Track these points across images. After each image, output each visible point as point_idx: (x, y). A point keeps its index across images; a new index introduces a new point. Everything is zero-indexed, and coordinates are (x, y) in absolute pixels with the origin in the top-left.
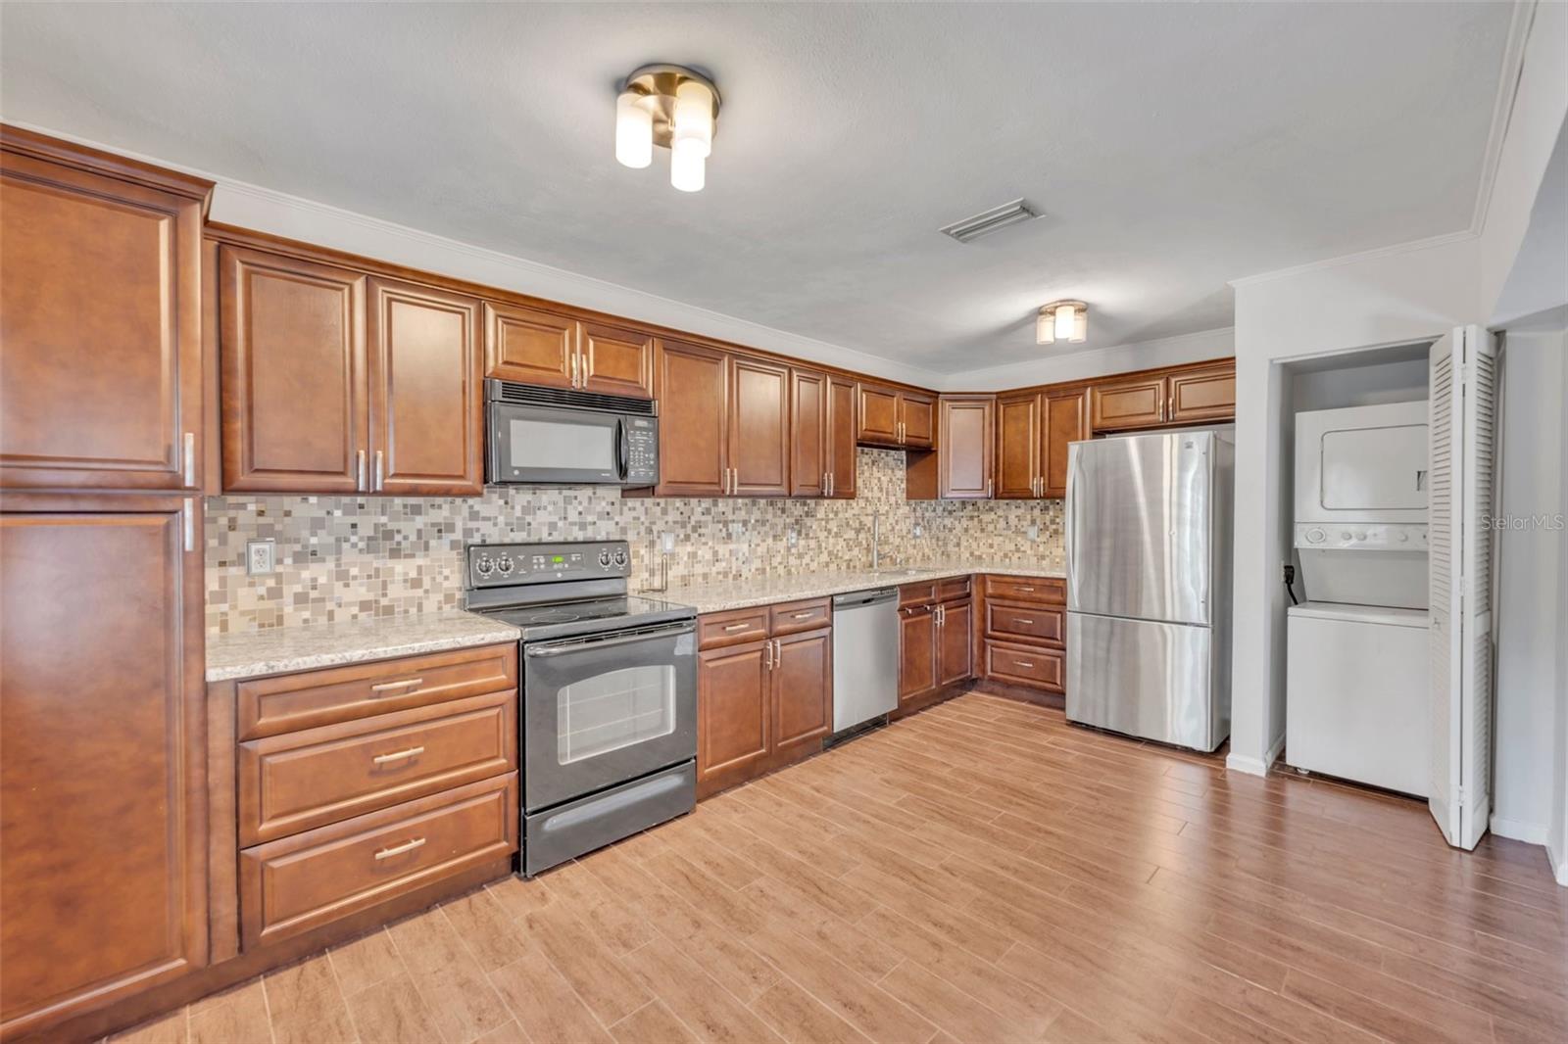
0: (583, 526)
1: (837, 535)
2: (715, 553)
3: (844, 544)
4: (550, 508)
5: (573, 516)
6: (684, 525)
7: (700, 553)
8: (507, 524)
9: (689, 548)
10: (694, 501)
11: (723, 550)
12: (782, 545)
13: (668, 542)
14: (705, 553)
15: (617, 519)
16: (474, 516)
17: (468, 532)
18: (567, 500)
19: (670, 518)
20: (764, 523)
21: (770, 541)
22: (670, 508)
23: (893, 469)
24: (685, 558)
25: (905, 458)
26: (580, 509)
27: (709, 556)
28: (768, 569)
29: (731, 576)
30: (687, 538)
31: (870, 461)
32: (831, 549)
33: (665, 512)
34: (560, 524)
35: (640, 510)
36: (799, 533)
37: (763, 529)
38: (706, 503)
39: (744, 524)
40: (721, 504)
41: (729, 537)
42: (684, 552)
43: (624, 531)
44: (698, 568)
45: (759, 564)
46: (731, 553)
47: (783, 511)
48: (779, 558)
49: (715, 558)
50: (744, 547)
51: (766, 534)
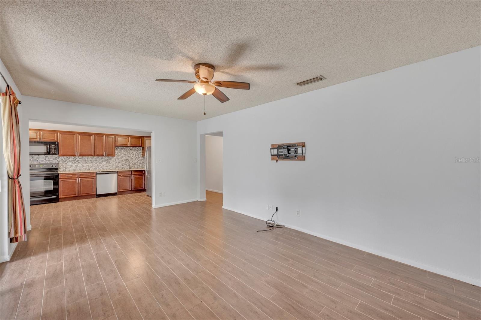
0: (49, 161)
1: (118, 163)
3: (121, 165)
4: (42, 158)
5: (47, 159)
6: (74, 161)
7: (78, 165)
8: (32, 160)
9: (76, 164)
11: (84, 165)
12: (101, 165)
14: (80, 165)
15: (57, 160)
19: (71, 160)
20: (96, 160)
21: (98, 164)
22: (71, 158)
23: (137, 151)
24: (75, 166)
25: (141, 148)
26: (49, 158)
27: (81, 166)
28: (97, 168)
29: (87, 169)
30: (75, 163)
31: (130, 150)
32: (117, 165)
33: (69, 158)
34: (44, 160)
36: (107, 162)
39: (91, 160)
40: (84, 157)
41: (86, 163)
42: (74, 165)
43: (59, 161)
44: (78, 168)
45: (95, 167)
46: (87, 165)
47: (102, 158)
48: (101, 167)
49: (83, 166)
50: (90, 165)
51: (97, 162)
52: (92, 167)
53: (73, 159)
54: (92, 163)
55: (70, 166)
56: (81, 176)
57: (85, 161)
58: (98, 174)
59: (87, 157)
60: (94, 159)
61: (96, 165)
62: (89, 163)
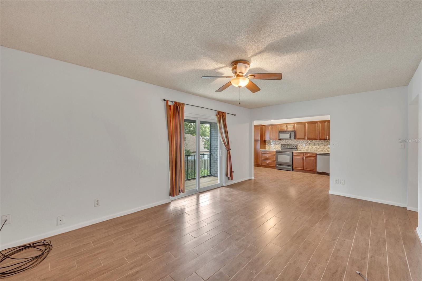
0: (293, 143)
2: (312, 147)
4: (289, 141)
5: (292, 142)
7: (309, 147)
9: (308, 146)
10: (309, 141)
11: (314, 147)
13: (304, 145)
14: (310, 147)
16: (282, 142)
17: (282, 143)
18: (291, 141)
20: (322, 144)
21: (324, 146)
27: (311, 147)
28: (323, 150)
30: (307, 145)
33: (304, 142)
35: (300, 142)
37: (322, 145)
38: (311, 141)
39: (318, 143)
40: (313, 141)
41: (315, 145)
42: (307, 147)
43: (298, 144)
44: (309, 149)
45: (321, 149)
46: (315, 147)
47: (327, 142)
48: (326, 149)
49: (312, 148)
50: (318, 147)
51: (323, 145)
52: (319, 149)
53: (306, 142)
54: (319, 145)
55: (304, 147)
56: (306, 155)
57: (314, 143)
58: (318, 154)
59: (315, 140)
60: (321, 142)
61: (322, 147)
62: (317, 146)
